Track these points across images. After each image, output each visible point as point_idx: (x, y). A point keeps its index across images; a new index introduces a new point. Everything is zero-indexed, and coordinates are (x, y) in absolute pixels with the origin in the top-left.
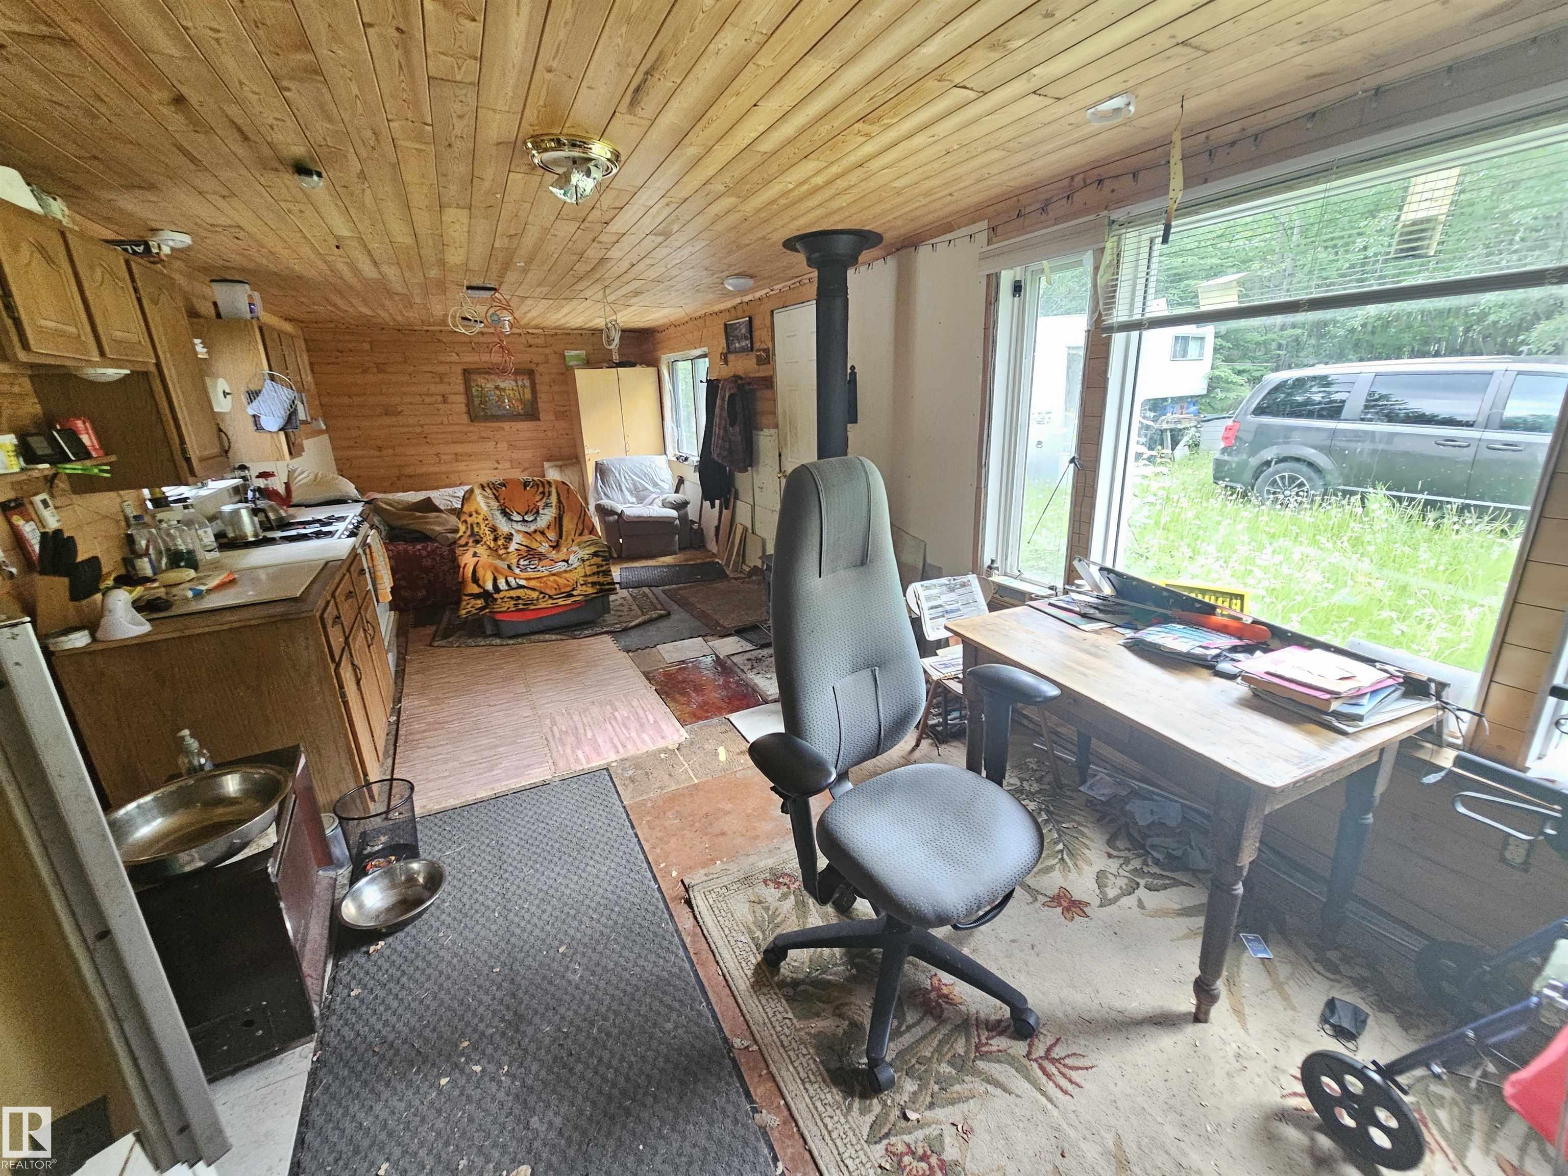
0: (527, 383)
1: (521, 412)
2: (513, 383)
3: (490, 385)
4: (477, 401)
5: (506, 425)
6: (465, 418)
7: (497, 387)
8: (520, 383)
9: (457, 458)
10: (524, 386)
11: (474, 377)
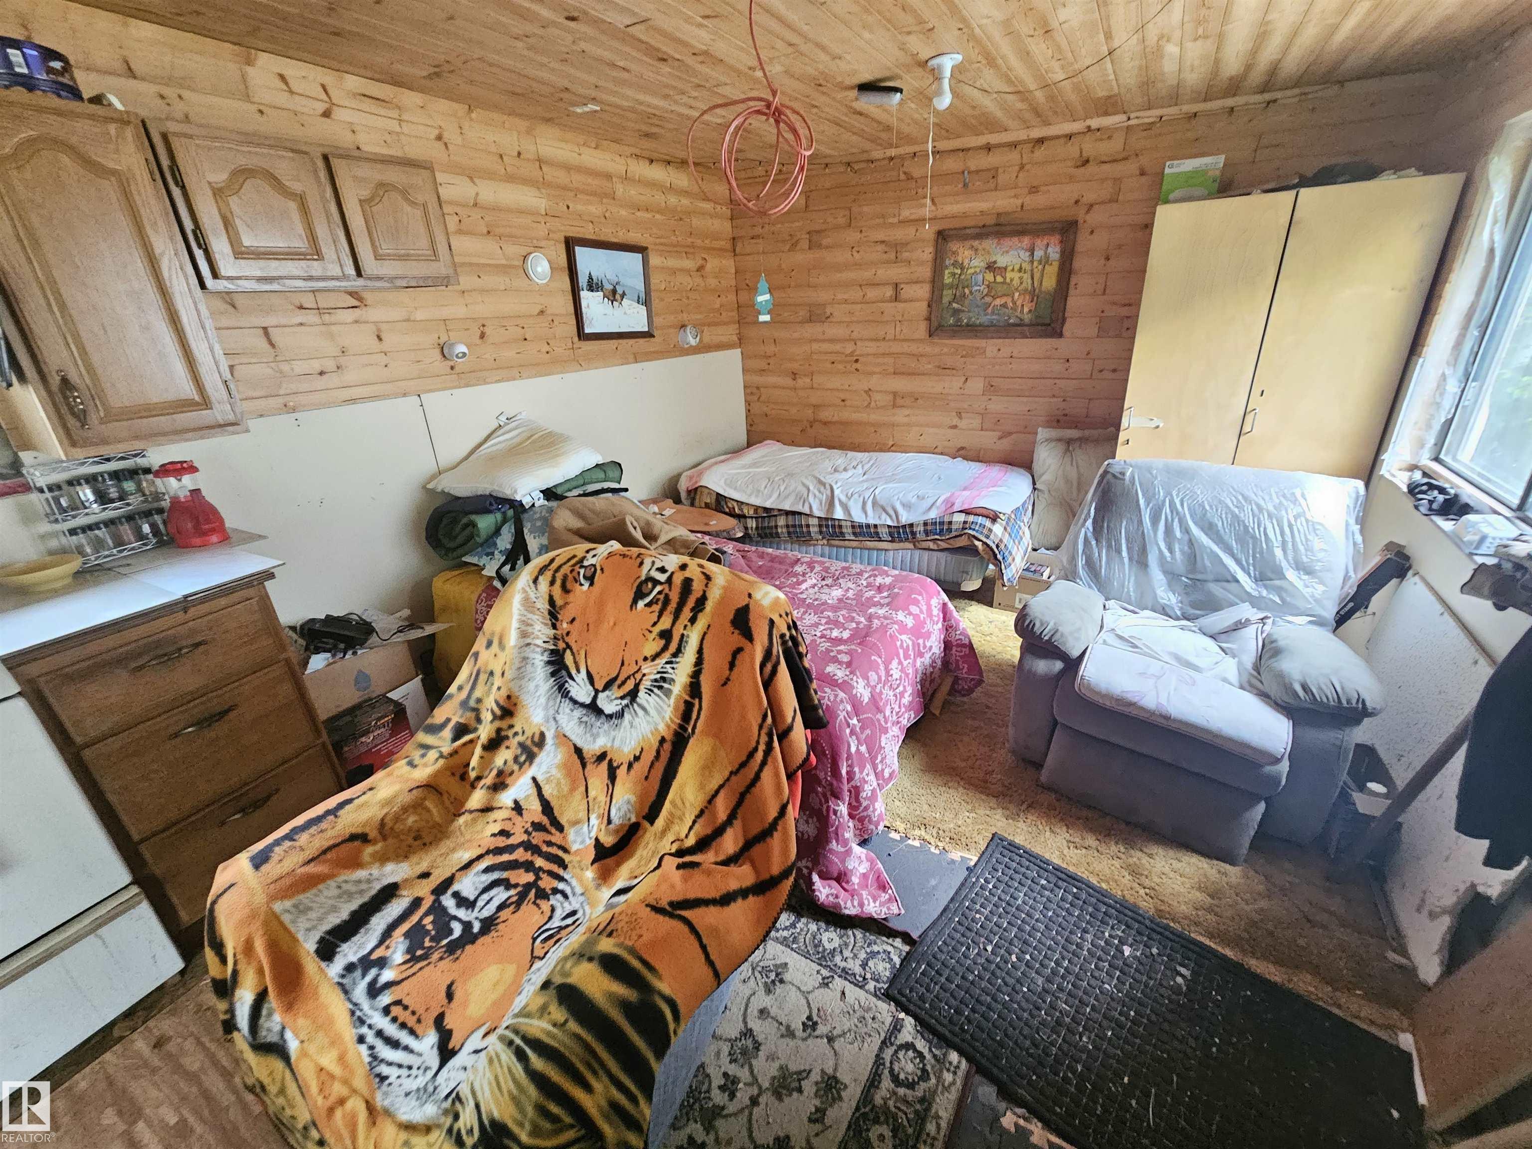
0: (1054, 252)
1: (1027, 318)
2: (1025, 255)
3: (978, 263)
4: (947, 295)
5: (991, 346)
6: (922, 329)
7: (991, 267)
8: (1038, 254)
9: (897, 399)
10: (1045, 261)
11: (954, 246)
